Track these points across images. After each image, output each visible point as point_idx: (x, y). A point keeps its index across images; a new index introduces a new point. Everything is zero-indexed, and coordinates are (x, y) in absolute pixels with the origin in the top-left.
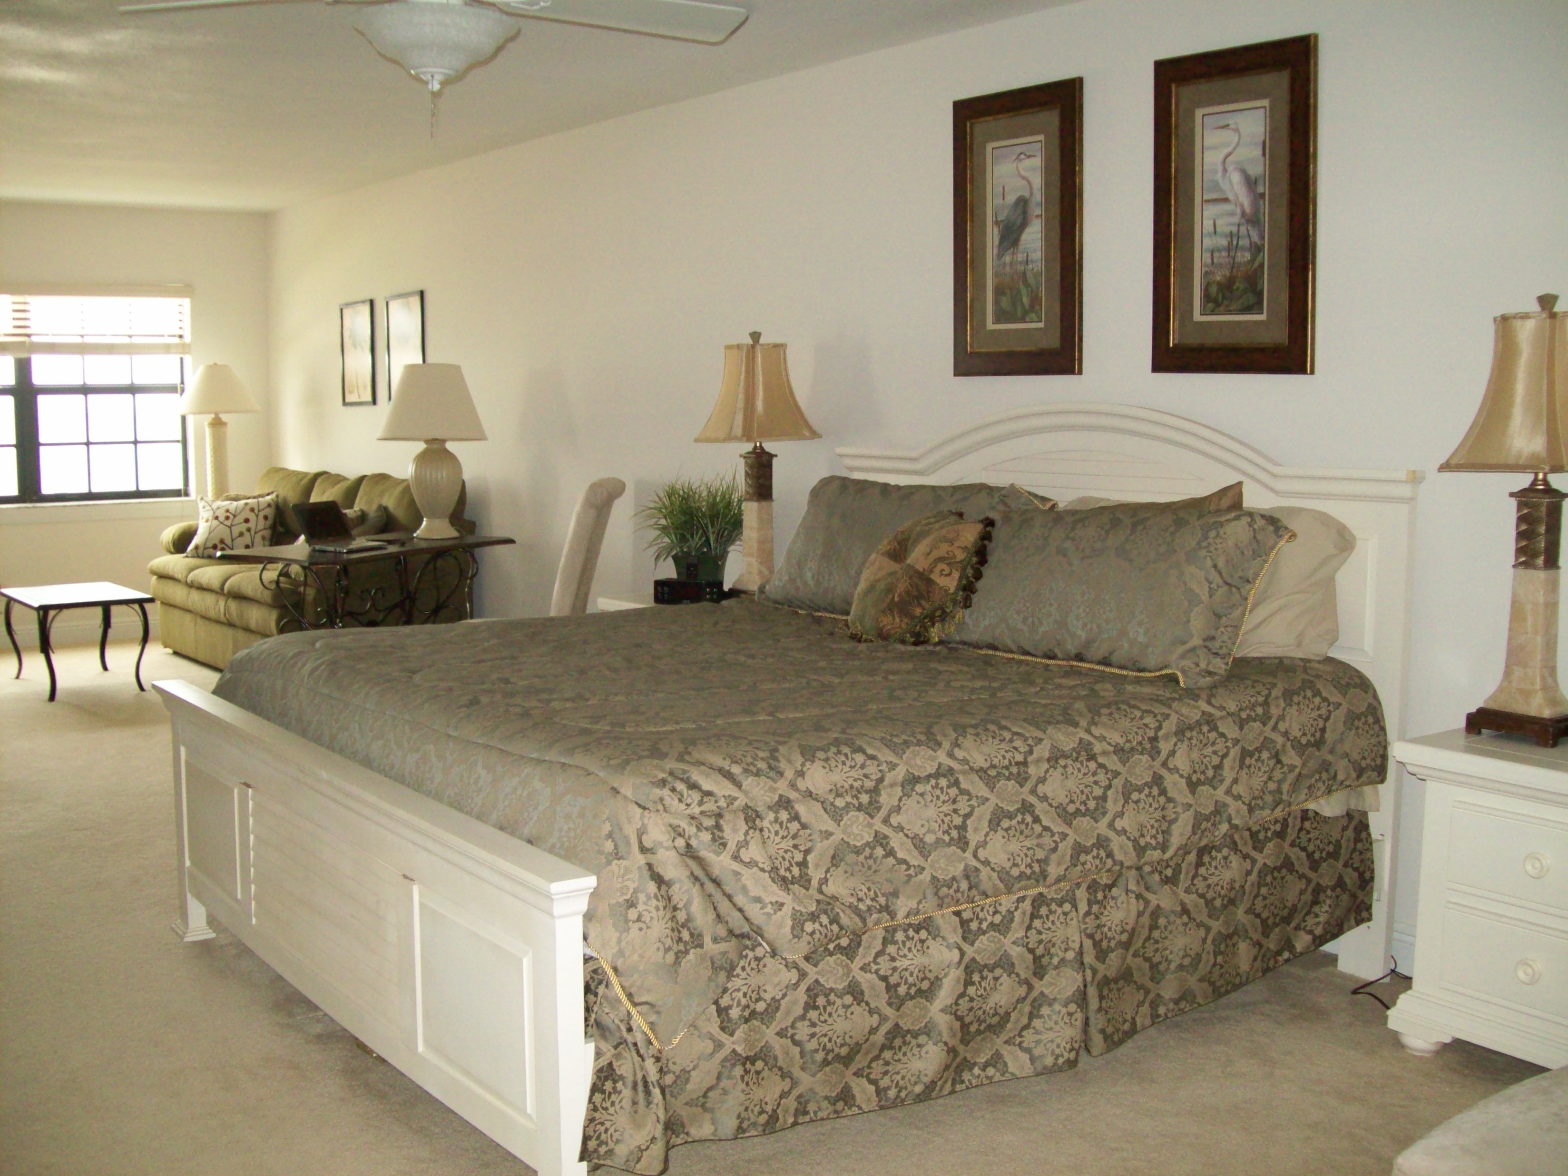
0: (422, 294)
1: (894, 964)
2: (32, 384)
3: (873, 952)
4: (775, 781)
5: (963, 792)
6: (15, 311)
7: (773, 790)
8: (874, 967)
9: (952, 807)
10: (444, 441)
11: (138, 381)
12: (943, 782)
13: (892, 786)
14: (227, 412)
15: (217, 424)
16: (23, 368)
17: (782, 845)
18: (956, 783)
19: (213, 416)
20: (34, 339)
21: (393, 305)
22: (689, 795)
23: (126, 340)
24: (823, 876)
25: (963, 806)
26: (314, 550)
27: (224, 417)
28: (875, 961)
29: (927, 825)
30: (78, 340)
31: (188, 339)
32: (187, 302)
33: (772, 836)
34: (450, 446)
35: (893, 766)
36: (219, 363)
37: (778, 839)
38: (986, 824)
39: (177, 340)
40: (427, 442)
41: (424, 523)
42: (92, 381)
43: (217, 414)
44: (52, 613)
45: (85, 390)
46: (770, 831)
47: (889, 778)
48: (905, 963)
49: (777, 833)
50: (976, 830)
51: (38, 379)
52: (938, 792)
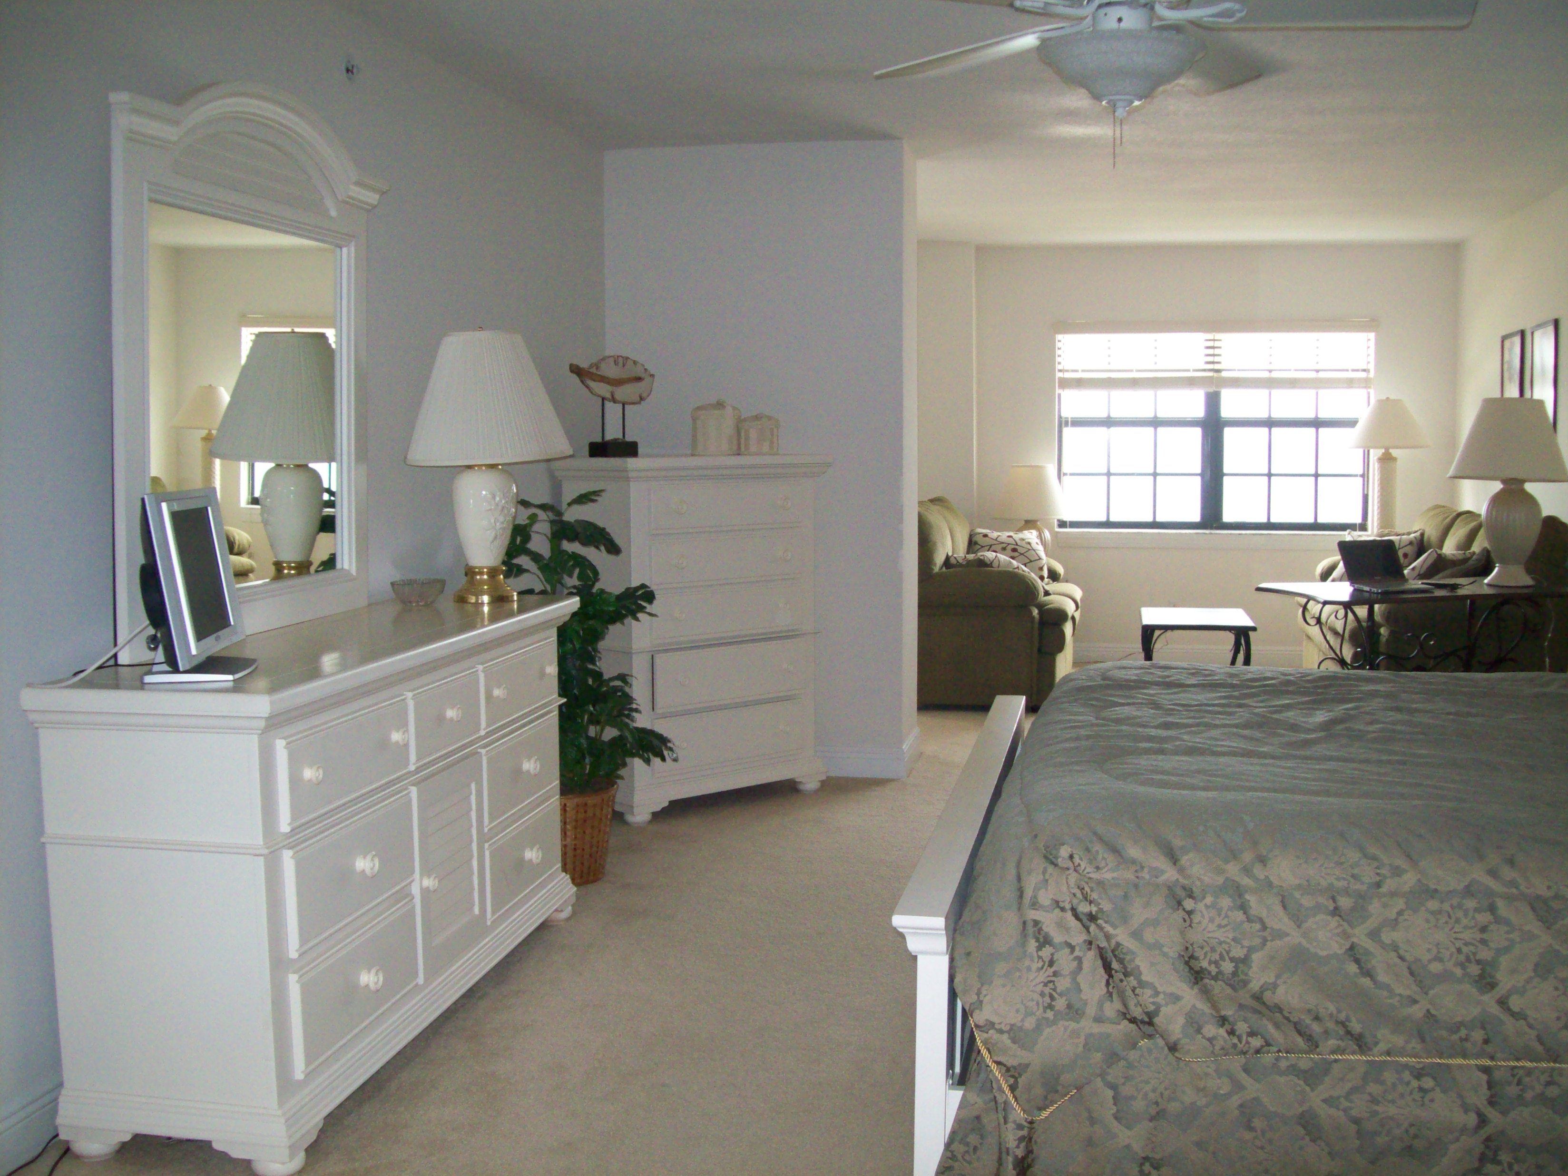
0: (1556, 323)
1: (1376, 1108)
2: (1220, 417)
3: (1348, 1086)
4: (1227, 861)
5: (1498, 920)
6: (1208, 348)
7: (1220, 871)
8: (1345, 1104)
9: (1478, 936)
10: (1523, 481)
11: (1323, 415)
12: (1470, 904)
13: (1393, 894)
14: (1397, 447)
15: (1387, 459)
16: (1213, 402)
17: (1217, 935)
18: (1492, 909)
19: (1383, 451)
20: (1224, 374)
21: (1537, 335)
22: (1104, 858)
23: (1313, 375)
24: (1272, 980)
25: (1498, 937)
26: (1355, 590)
27: (1394, 452)
28: (1347, 1097)
29: (1434, 951)
30: (1266, 375)
31: (1372, 375)
32: (1372, 335)
33: (1205, 922)
34: (1529, 487)
35: (1397, 872)
36: (1392, 397)
37: (1212, 927)
38: (1530, 967)
39: (1363, 375)
40: (1504, 482)
41: (1496, 570)
42: (1278, 414)
43: (1387, 449)
44: (1157, 633)
45: (1270, 423)
46: (1203, 916)
47: (1390, 884)
48: (1392, 1110)
49: (1212, 920)
50: (1513, 971)
51: (1227, 411)
52: (1460, 914)
